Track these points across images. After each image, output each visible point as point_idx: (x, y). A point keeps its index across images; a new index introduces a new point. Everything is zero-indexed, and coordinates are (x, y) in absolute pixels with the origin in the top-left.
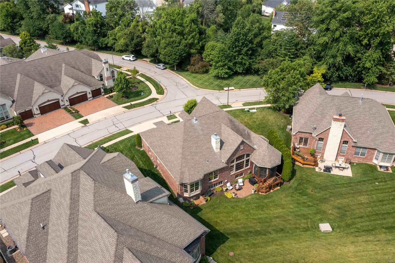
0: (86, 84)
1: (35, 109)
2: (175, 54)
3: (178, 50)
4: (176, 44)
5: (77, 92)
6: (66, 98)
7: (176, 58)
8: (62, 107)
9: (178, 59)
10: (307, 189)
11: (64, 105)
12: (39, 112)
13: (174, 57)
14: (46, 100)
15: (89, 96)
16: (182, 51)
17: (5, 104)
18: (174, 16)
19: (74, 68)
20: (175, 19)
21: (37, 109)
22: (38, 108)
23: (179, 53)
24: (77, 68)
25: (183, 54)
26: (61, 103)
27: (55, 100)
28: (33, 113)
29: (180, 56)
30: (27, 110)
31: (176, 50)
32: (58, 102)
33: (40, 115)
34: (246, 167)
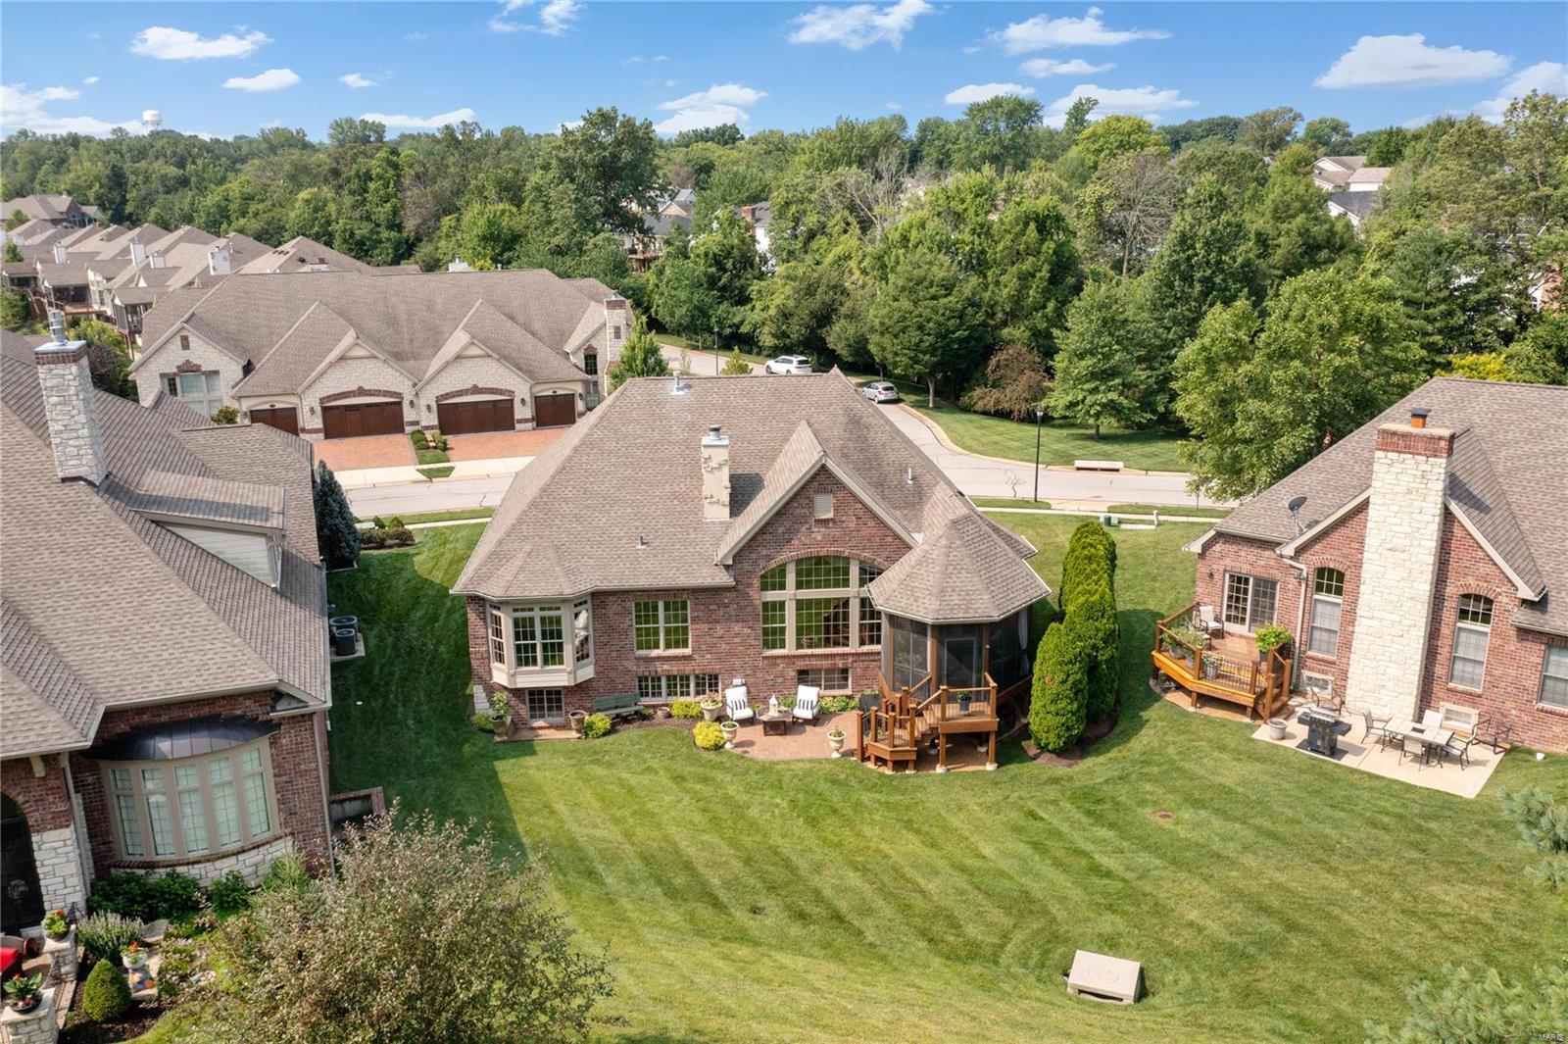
0: (520, 369)
1: (306, 409)
2: (921, 328)
3: (935, 311)
4: (932, 291)
5: (475, 387)
6: (429, 397)
7: (921, 341)
8: (408, 429)
9: (932, 350)
10: (1143, 803)
11: (417, 423)
12: (317, 423)
13: (914, 336)
14: (354, 387)
15: (523, 412)
16: (948, 319)
17: (216, 373)
18: (963, 201)
19: (512, 318)
20: (965, 210)
21: (312, 411)
22: (318, 409)
23: (939, 324)
24: (521, 319)
25: (954, 332)
26: (409, 415)
27: (386, 393)
28: (300, 424)
29: (940, 336)
30: (278, 406)
31: (927, 313)
32: (400, 404)
33: (322, 436)
34: (862, 643)
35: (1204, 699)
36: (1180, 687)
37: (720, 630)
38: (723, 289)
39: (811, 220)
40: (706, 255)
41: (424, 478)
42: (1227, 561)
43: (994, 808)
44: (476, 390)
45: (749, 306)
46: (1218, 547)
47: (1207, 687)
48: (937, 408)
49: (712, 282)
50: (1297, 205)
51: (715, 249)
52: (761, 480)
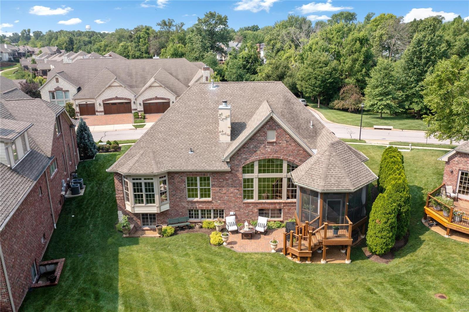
0: (172, 91)
1: (98, 104)
2: (316, 78)
3: (321, 72)
4: (320, 65)
5: (156, 97)
6: (140, 100)
7: (316, 83)
8: (133, 112)
9: (320, 86)
11: (136, 110)
12: (102, 109)
13: (313, 81)
14: (114, 97)
16: (326, 75)
17: (68, 91)
18: (332, 34)
19: (171, 74)
20: (333, 37)
21: (100, 104)
22: (102, 104)
23: (322, 77)
24: (174, 74)
25: (328, 80)
26: (133, 107)
27: (125, 99)
28: (96, 109)
29: (323, 81)
30: (88, 103)
31: (318, 73)
32: (130, 103)
33: (103, 113)
34: (288, 198)
35: (453, 232)
36: (438, 224)
37: (224, 190)
38: (248, 69)
39: (278, 45)
40: (243, 57)
41: (134, 128)
42: (461, 166)
43: (350, 285)
44: (157, 98)
45: (257, 75)
46: (456, 159)
47: (455, 226)
48: (321, 108)
49: (244, 67)
50: (463, 30)
51: (246, 56)
52: (245, 125)
